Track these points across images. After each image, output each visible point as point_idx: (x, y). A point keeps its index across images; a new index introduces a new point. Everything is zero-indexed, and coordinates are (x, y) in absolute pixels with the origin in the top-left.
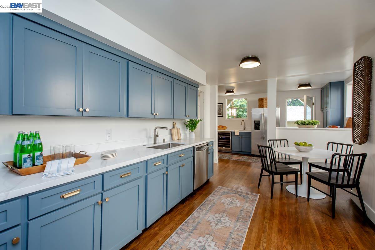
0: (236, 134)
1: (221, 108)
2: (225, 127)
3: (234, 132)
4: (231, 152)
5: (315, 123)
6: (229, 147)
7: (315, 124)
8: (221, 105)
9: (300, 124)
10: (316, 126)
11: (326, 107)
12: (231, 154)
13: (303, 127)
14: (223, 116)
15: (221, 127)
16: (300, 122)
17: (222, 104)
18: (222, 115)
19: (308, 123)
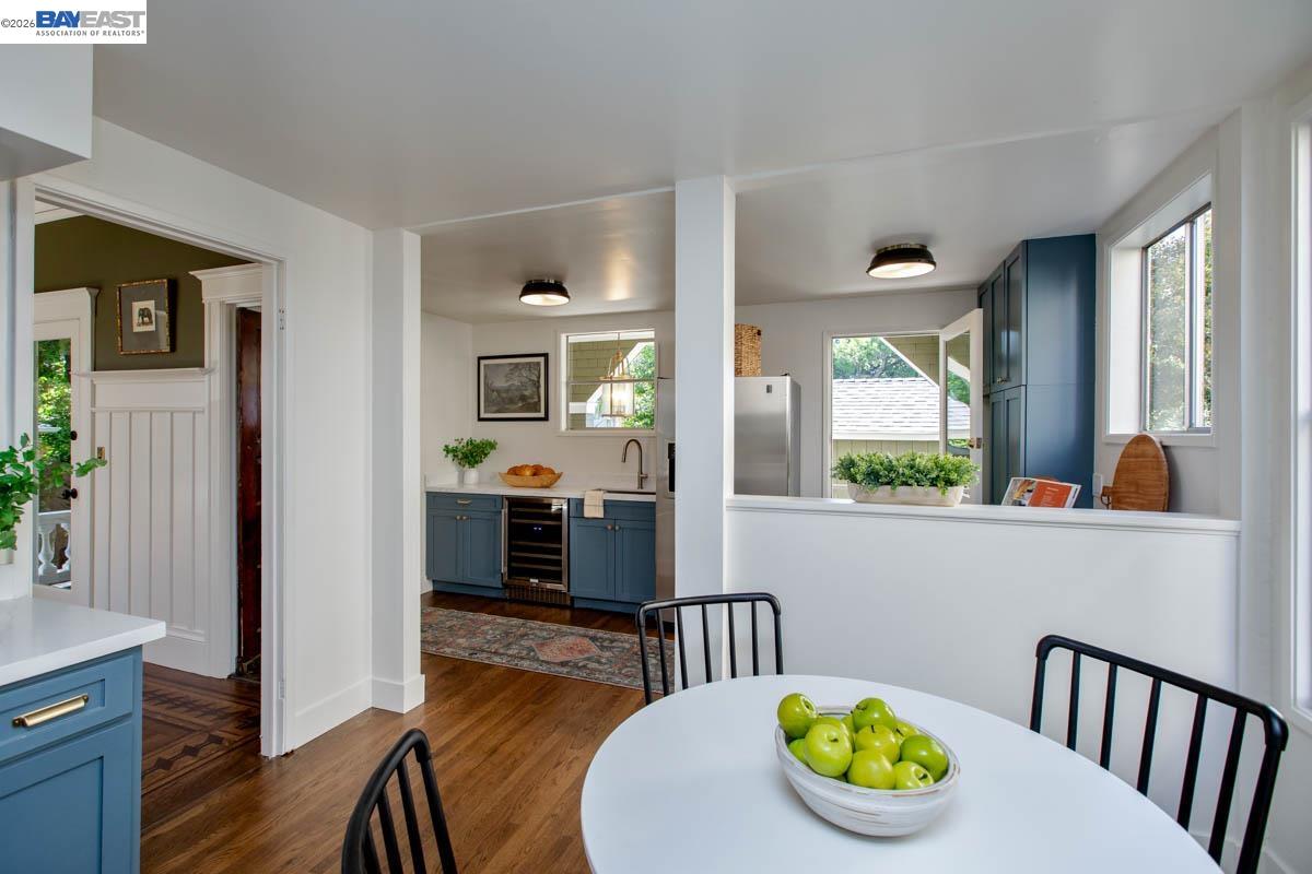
0: (588, 512)
1: (539, 377)
2: (552, 472)
3: (581, 502)
4: (568, 602)
5: (954, 476)
6: (557, 577)
7: (950, 483)
8: (538, 364)
9: (859, 477)
10: (958, 492)
11: (1004, 375)
12: (568, 614)
13: (883, 502)
14: (546, 419)
15: (528, 473)
16: (863, 466)
17: (542, 360)
18: (542, 415)
19: (907, 472)
